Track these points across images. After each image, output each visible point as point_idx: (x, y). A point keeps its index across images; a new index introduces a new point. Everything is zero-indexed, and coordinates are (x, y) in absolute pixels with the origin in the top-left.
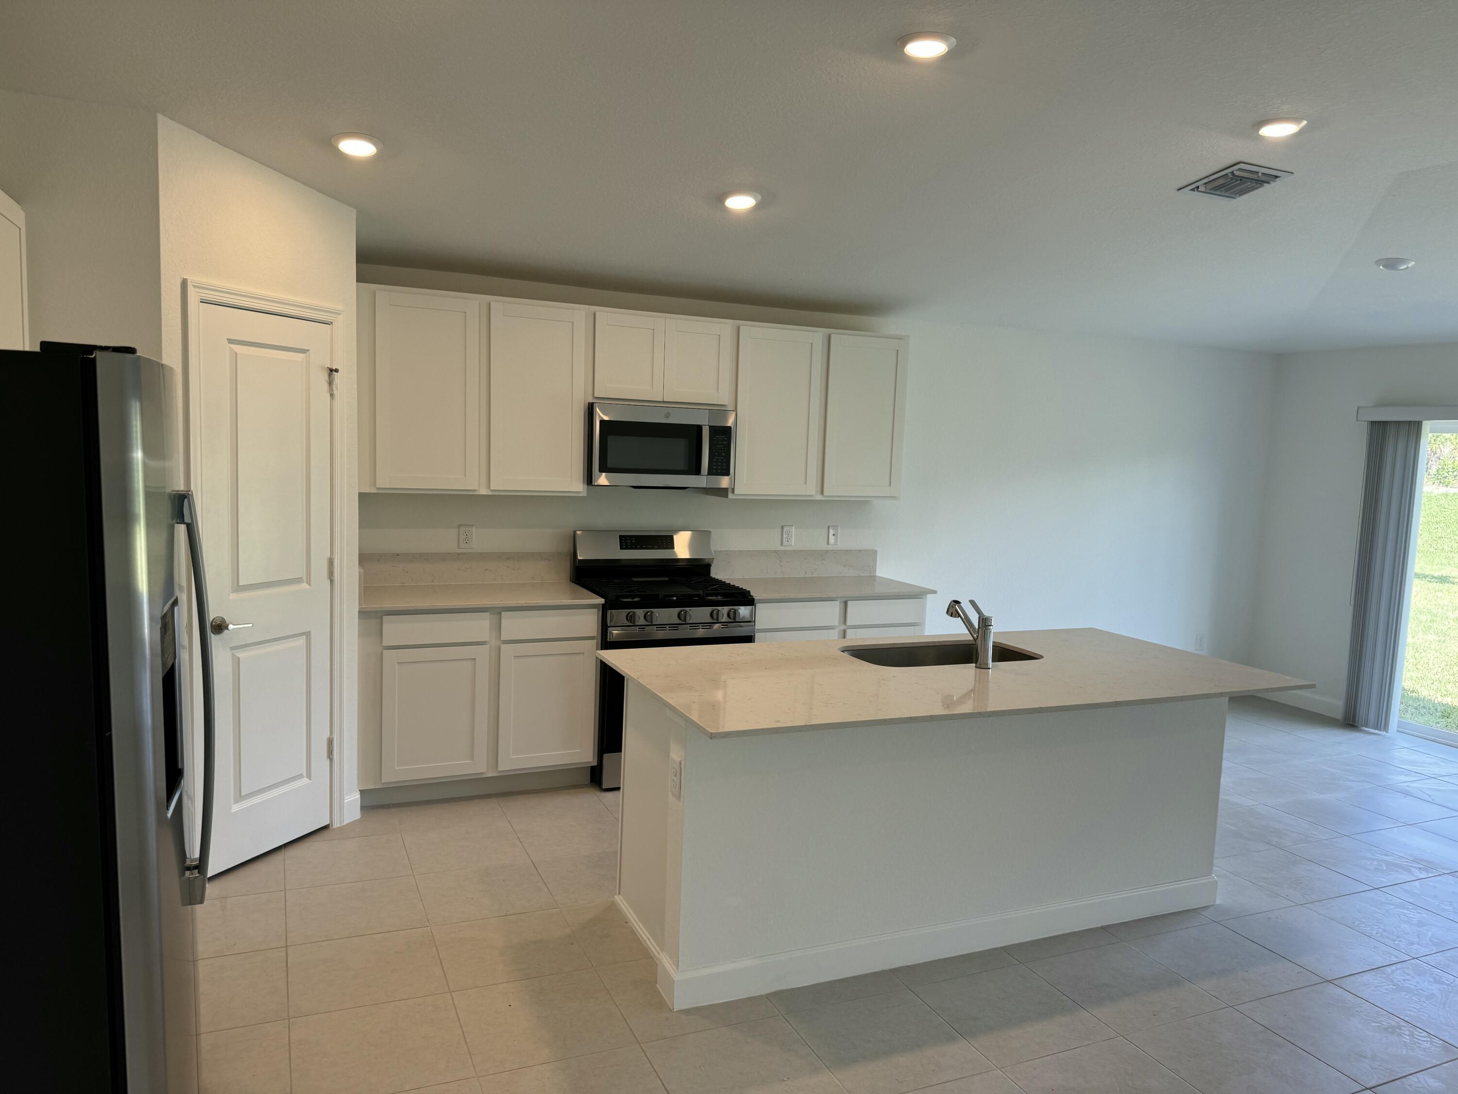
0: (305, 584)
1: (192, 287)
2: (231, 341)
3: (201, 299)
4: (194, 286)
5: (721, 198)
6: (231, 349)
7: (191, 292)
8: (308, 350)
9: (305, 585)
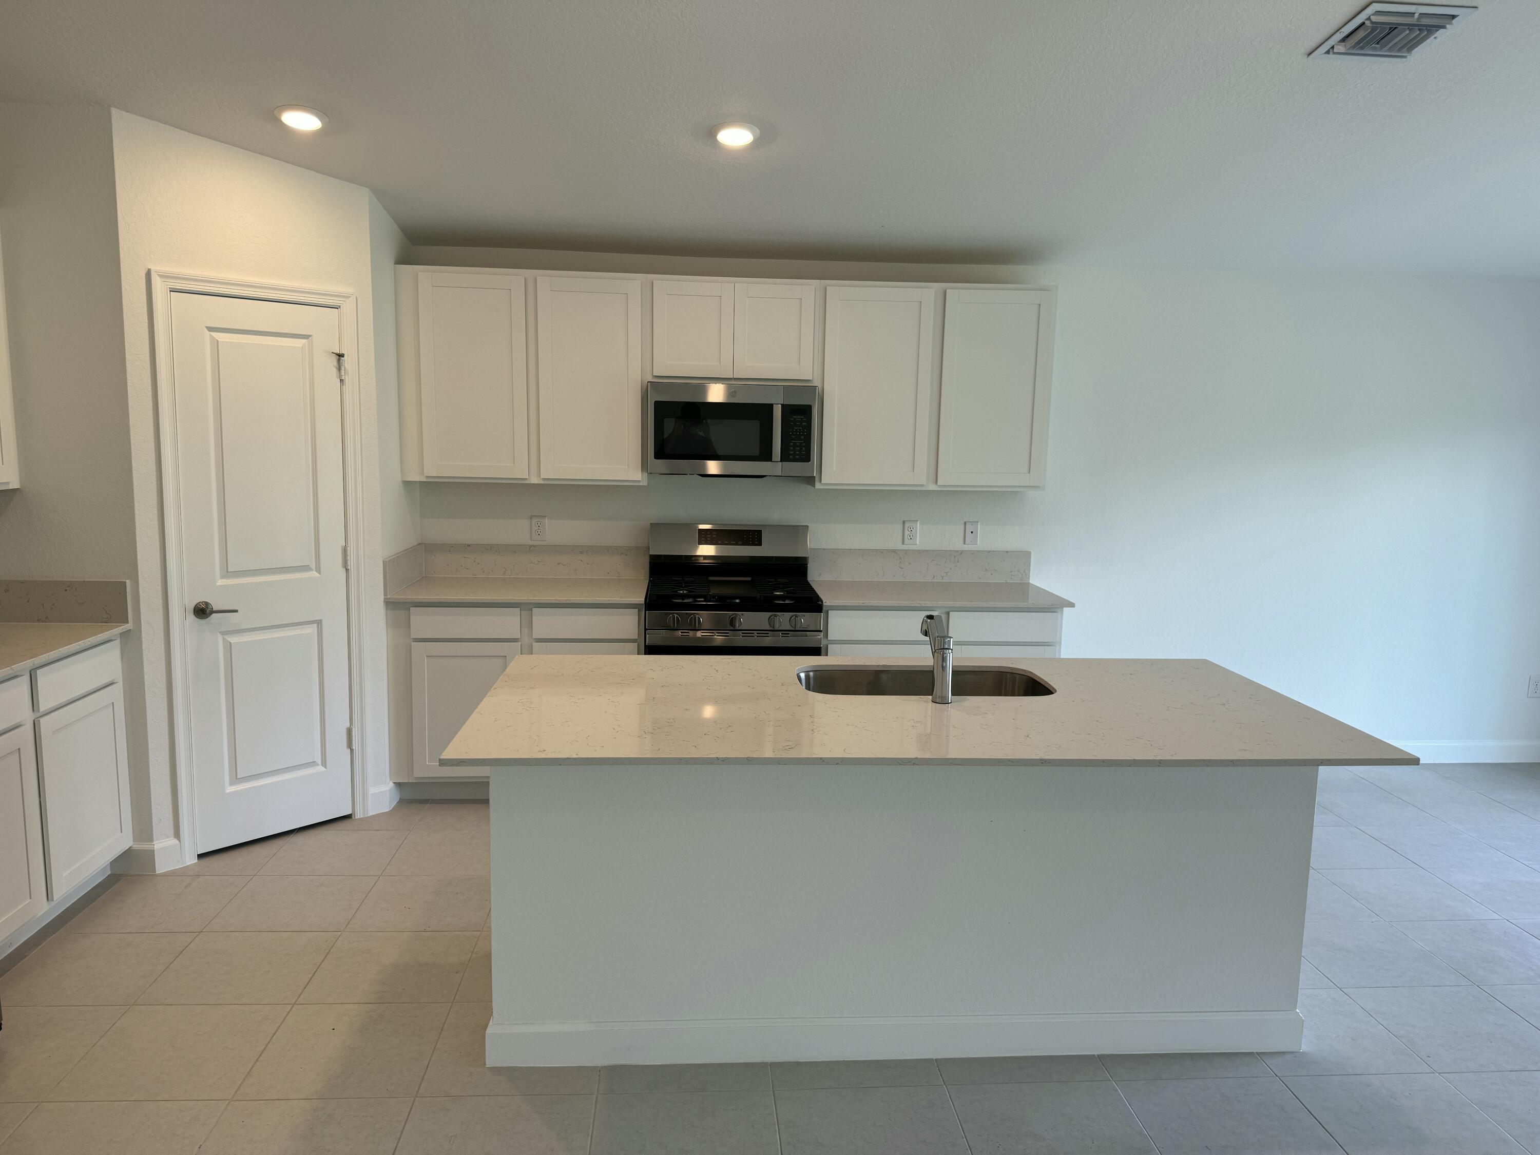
0: (315, 572)
1: (158, 278)
2: (210, 329)
3: (170, 288)
4: (160, 276)
5: (711, 133)
6: (212, 338)
7: (157, 282)
8: (311, 336)
9: (314, 574)
